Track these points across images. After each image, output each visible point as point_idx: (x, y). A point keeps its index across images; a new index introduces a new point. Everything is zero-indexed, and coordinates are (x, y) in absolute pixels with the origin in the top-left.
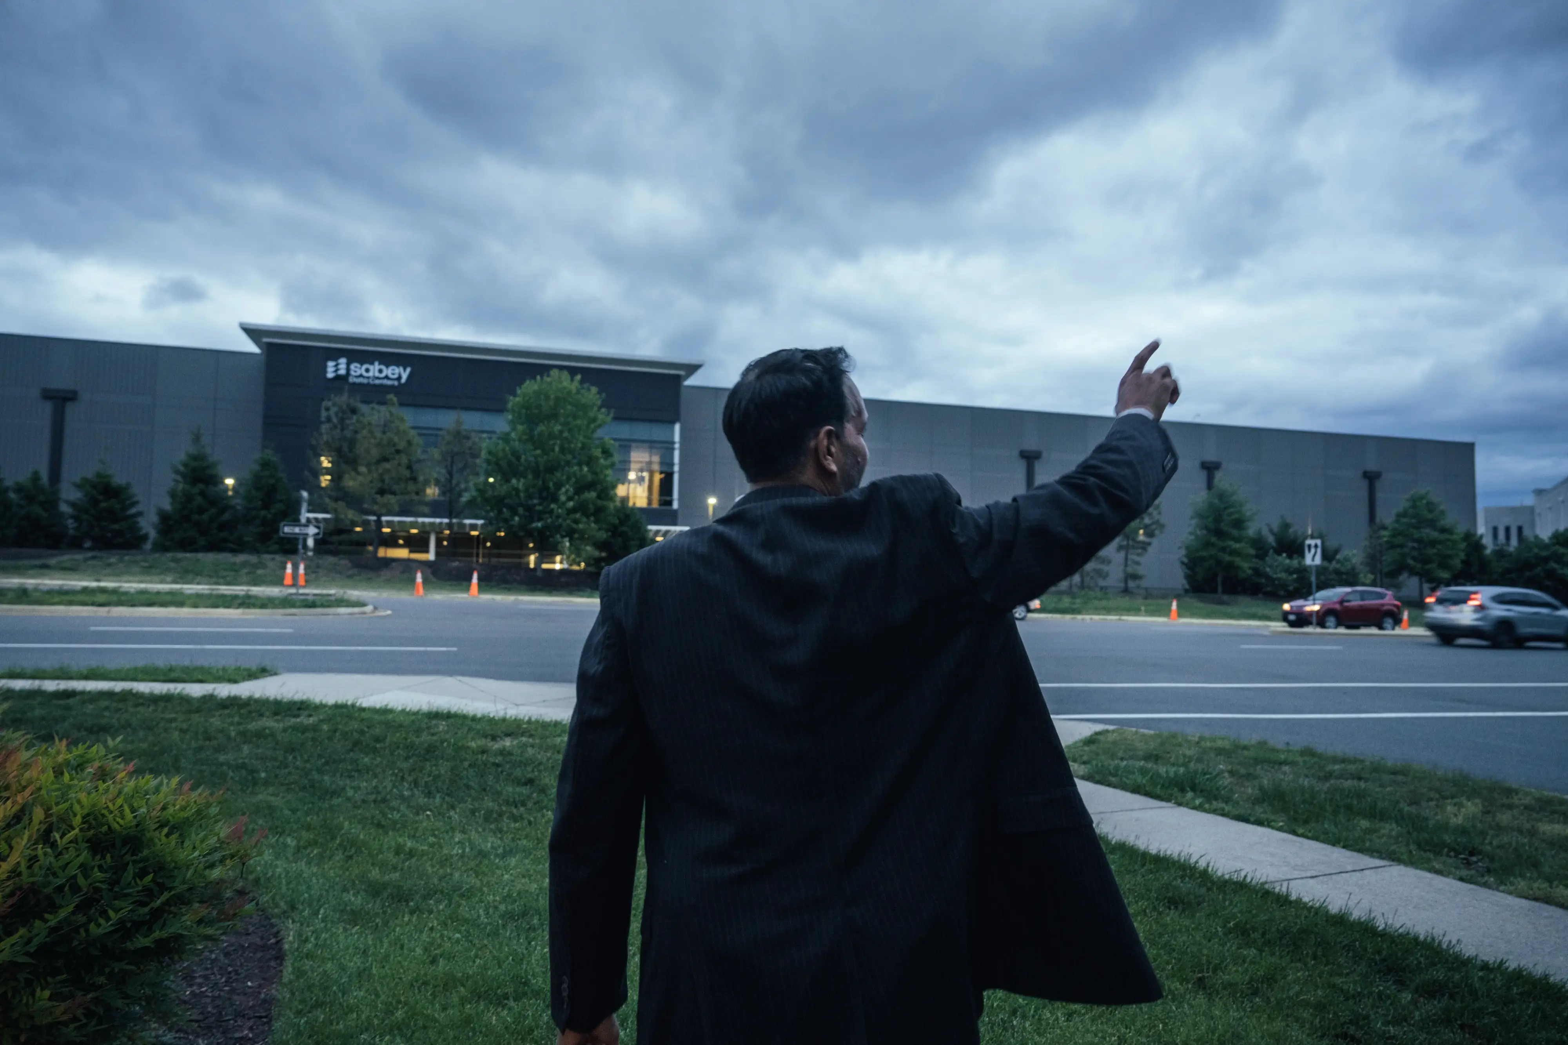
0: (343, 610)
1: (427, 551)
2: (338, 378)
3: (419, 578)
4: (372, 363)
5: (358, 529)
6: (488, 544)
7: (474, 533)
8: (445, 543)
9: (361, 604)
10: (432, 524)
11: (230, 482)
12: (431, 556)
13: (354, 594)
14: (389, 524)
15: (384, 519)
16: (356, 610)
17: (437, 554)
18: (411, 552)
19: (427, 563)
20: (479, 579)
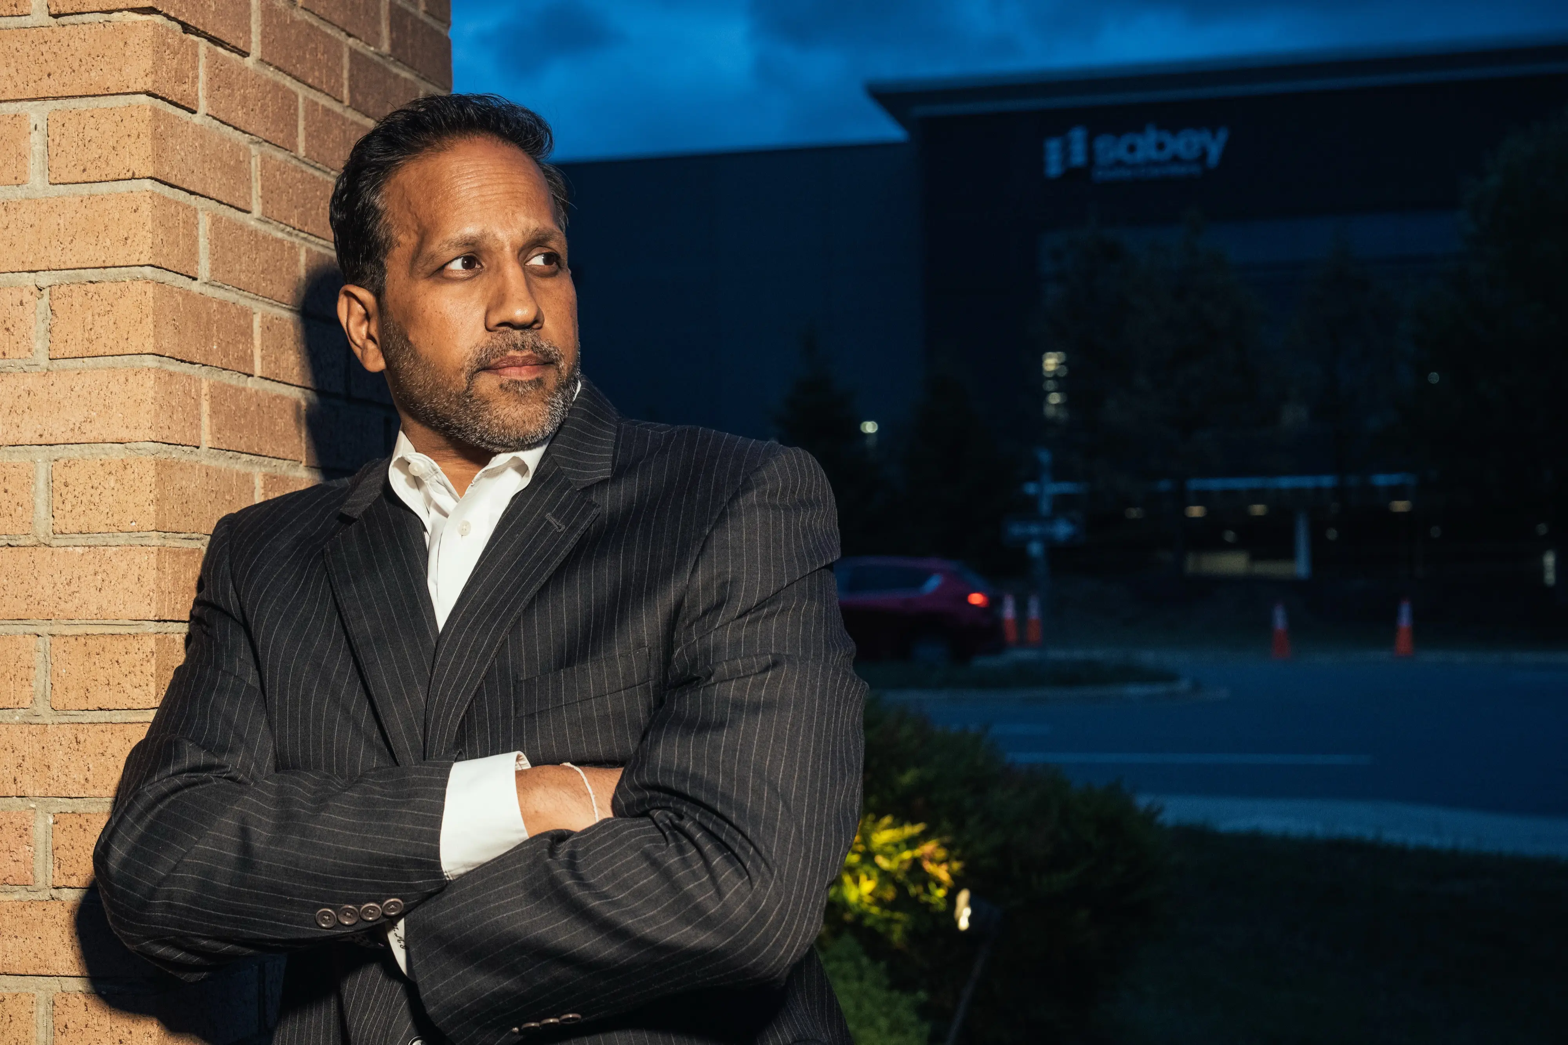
0: (1134, 690)
1: (1289, 554)
2: (1071, 174)
3: (1280, 620)
4: (1140, 129)
5: (1134, 513)
6: (1436, 532)
7: (1401, 506)
8: (1332, 534)
9: (1167, 676)
10: (1297, 492)
11: (870, 427)
12: (1301, 567)
13: (1148, 657)
14: (1202, 498)
15: (1195, 484)
16: (1160, 689)
17: (1316, 561)
18: (1255, 557)
19: (1292, 585)
20: (1416, 616)
